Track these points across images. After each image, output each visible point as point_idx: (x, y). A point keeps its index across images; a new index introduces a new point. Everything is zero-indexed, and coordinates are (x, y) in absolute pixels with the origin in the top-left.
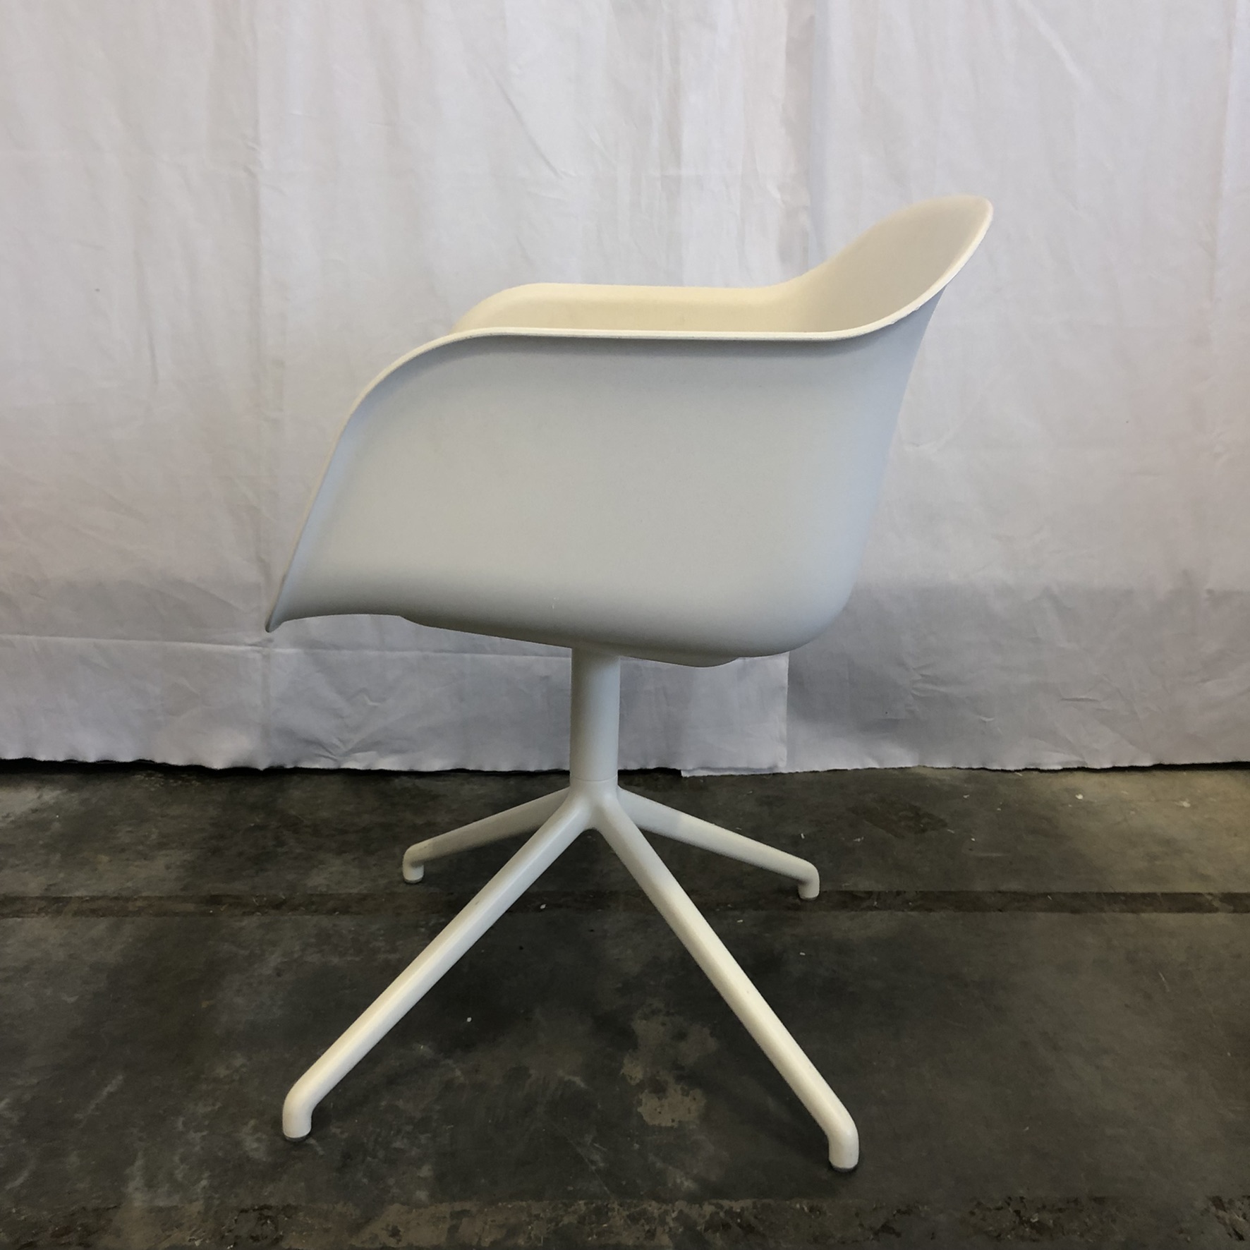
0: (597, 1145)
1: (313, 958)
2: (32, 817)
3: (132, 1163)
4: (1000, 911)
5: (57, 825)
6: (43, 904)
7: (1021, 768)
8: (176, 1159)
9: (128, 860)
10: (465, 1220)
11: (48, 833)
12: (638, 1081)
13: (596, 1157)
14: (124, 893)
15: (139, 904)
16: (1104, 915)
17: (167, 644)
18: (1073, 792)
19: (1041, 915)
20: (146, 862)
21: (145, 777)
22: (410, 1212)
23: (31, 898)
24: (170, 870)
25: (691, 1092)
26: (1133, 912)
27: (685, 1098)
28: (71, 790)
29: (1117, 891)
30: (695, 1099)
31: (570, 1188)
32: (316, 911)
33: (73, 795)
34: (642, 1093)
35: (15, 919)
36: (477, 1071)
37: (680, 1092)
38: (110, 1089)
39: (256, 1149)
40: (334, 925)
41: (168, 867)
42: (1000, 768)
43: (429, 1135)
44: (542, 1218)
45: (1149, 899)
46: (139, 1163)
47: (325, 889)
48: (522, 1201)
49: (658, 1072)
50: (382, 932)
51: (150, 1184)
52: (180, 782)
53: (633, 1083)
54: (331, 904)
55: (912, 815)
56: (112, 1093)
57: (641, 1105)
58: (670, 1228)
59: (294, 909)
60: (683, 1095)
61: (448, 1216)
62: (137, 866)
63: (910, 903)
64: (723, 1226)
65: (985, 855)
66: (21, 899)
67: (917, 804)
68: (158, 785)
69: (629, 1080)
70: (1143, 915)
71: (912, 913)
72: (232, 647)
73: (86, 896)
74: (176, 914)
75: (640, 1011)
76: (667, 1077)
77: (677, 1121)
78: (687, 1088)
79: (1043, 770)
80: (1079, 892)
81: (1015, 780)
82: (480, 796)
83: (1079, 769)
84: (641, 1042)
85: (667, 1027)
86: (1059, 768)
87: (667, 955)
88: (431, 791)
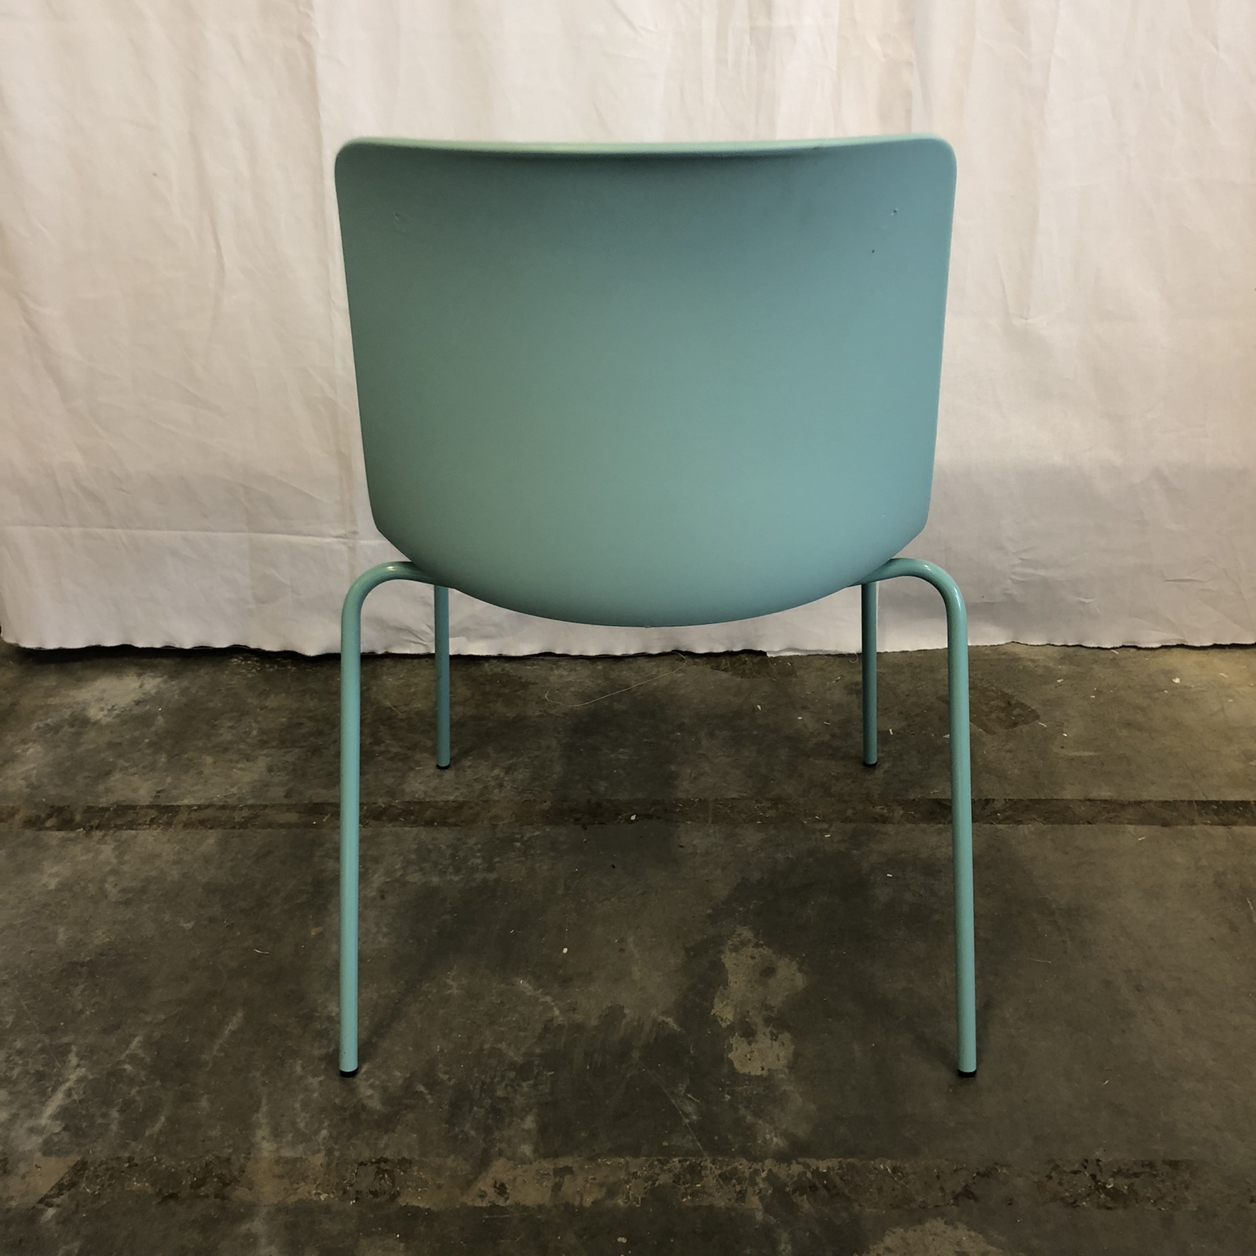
0: (689, 1096)
1: (414, 877)
2: (137, 710)
3: (257, 1111)
4: (1090, 824)
5: (160, 720)
6: (153, 813)
7: (1118, 646)
8: (297, 1105)
9: (231, 761)
10: (567, 1178)
11: (153, 729)
12: (729, 1023)
13: (690, 1109)
14: (230, 801)
15: (245, 813)
16: (1194, 828)
17: (253, 535)
18: (1170, 674)
19: (1131, 828)
20: (249, 764)
21: (242, 661)
22: (515, 1168)
23: (142, 807)
24: (272, 774)
25: (780, 1036)
26: (1224, 825)
27: (776, 1044)
28: (172, 678)
29: (1210, 799)
30: (783, 1044)
31: (665, 1144)
32: (415, 822)
33: (174, 683)
34: (732, 1038)
35: (129, 831)
36: (574, 1009)
37: (769, 1036)
38: (232, 1026)
39: (370, 1097)
40: (434, 839)
41: (270, 770)
42: (1096, 646)
43: (531, 1082)
44: (640, 1177)
45: (1241, 809)
46: (264, 1109)
47: (422, 796)
48: (620, 1157)
49: (748, 1012)
50: (479, 846)
51: (276, 1134)
52: (276, 667)
53: (724, 1025)
54: (428, 814)
55: (1003, 705)
56: (234, 1032)
57: (732, 1051)
58: (760, 1190)
59: (394, 819)
60: (772, 1039)
61: (551, 1173)
62: (241, 769)
63: (999, 814)
64: (810, 1187)
65: (1077, 754)
66: (133, 807)
67: (1009, 691)
68: (254, 670)
69: (720, 1023)
70: (1235, 829)
71: (1000, 826)
72: (318, 539)
73: (194, 805)
74: (282, 826)
75: (730, 942)
76: (756, 1019)
77: (766, 1069)
78: (775, 1032)
79: (1140, 648)
80: (1171, 800)
81: (1112, 660)
82: (569, 684)
83: (1178, 646)
84: (731, 978)
85: (756, 960)
86: (1158, 645)
87: (757, 875)
88: (521, 678)
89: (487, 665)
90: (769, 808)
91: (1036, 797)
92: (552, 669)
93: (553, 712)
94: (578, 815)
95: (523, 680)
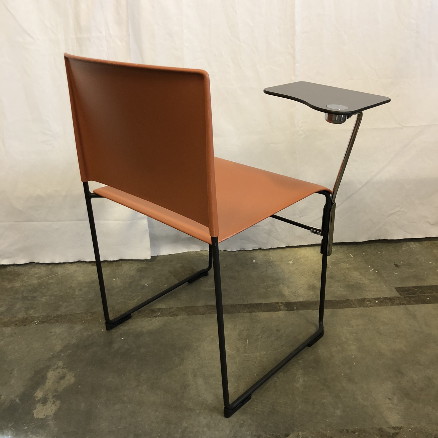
0: (11, 428)
4: (203, 315)
7: (238, 250)
12: (39, 398)
16: (239, 314)
18: (252, 259)
25: (56, 402)
26: (250, 312)
27: (53, 405)
29: (248, 303)
30: (56, 405)
34: (38, 404)
37: (52, 402)
42: (231, 251)
45: (258, 306)
49: (48, 394)
53: (37, 399)
57: (36, 409)
60: (53, 403)
63: (172, 313)
65: (209, 289)
69: (36, 399)
70: (254, 314)
71: (171, 318)
75: (53, 367)
76: (50, 396)
77: (45, 415)
78: (55, 401)
79: (246, 251)
80: (235, 304)
81: (235, 254)
82: (36, 274)
83: (259, 249)
84: (47, 381)
85: (60, 374)
86: (252, 249)
87: (74, 341)
88: (19, 272)
89: (8, 268)
90: (90, 316)
91: (188, 306)
92: (32, 268)
93: (25, 284)
94: (17, 323)
95: (19, 273)
